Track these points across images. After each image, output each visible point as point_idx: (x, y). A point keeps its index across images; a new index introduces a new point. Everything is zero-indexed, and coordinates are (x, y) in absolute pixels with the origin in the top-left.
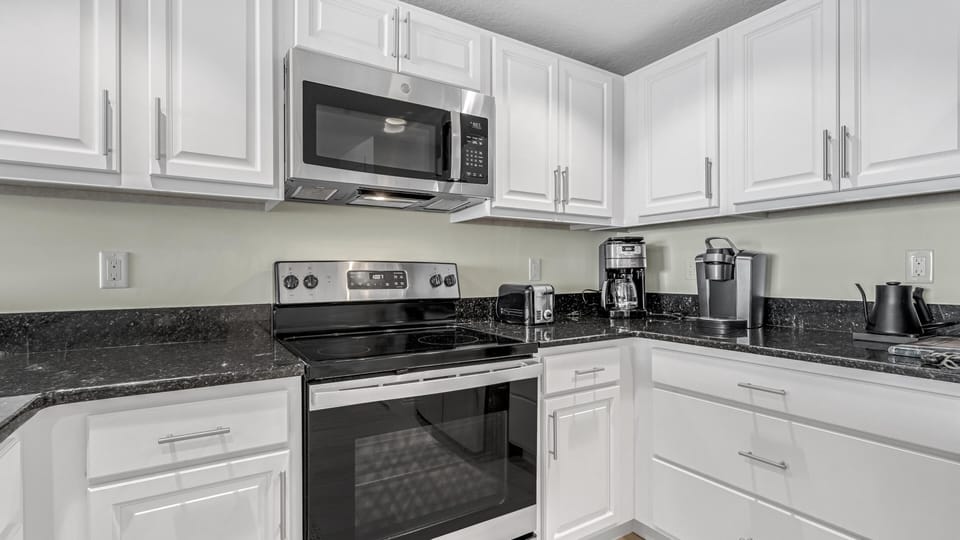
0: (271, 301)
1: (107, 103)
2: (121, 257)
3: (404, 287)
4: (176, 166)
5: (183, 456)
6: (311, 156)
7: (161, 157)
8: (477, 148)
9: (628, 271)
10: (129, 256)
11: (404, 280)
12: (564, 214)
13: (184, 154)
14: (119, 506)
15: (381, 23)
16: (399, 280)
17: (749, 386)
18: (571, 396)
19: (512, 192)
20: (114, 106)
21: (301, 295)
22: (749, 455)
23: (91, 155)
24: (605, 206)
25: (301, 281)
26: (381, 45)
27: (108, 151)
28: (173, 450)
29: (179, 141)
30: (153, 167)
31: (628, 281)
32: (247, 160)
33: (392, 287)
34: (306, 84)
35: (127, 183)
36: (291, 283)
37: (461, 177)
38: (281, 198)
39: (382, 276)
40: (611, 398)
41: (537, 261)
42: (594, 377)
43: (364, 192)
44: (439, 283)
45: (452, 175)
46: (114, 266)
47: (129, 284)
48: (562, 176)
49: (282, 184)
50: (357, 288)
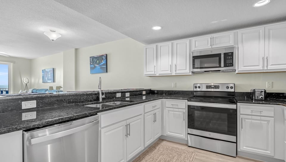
1: (170, 65)
3: (219, 88)
4: (178, 72)
6: (194, 68)
7: (176, 71)
8: (230, 59)
10: (176, 83)
11: (219, 87)
12: (267, 70)
13: (178, 70)
14: (169, 111)
15: (208, 40)
16: (218, 87)
19: (244, 66)
20: (171, 66)
21: (198, 89)
23: (169, 72)
25: (197, 87)
26: (208, 44)
27: (171, 71)
28: (173, 106)
29: (178, 68)
30: (175, 72)
32: (186, 69)
33: (216, 88)
34: (193, 57)
35: (173, 75)
36: (196, 87)
37: (225, 66)
38: (191, 74)
39: (214, 86)
40: (269, 121)
41: (271, 83)
42: (260, 113)
43: (205, 71)
44: (228, 88)
45: (222, 66)
46: (174, 84)
47: (176, 87)
48: (266, 60)
49: (191, 72)
50: (208, 88)
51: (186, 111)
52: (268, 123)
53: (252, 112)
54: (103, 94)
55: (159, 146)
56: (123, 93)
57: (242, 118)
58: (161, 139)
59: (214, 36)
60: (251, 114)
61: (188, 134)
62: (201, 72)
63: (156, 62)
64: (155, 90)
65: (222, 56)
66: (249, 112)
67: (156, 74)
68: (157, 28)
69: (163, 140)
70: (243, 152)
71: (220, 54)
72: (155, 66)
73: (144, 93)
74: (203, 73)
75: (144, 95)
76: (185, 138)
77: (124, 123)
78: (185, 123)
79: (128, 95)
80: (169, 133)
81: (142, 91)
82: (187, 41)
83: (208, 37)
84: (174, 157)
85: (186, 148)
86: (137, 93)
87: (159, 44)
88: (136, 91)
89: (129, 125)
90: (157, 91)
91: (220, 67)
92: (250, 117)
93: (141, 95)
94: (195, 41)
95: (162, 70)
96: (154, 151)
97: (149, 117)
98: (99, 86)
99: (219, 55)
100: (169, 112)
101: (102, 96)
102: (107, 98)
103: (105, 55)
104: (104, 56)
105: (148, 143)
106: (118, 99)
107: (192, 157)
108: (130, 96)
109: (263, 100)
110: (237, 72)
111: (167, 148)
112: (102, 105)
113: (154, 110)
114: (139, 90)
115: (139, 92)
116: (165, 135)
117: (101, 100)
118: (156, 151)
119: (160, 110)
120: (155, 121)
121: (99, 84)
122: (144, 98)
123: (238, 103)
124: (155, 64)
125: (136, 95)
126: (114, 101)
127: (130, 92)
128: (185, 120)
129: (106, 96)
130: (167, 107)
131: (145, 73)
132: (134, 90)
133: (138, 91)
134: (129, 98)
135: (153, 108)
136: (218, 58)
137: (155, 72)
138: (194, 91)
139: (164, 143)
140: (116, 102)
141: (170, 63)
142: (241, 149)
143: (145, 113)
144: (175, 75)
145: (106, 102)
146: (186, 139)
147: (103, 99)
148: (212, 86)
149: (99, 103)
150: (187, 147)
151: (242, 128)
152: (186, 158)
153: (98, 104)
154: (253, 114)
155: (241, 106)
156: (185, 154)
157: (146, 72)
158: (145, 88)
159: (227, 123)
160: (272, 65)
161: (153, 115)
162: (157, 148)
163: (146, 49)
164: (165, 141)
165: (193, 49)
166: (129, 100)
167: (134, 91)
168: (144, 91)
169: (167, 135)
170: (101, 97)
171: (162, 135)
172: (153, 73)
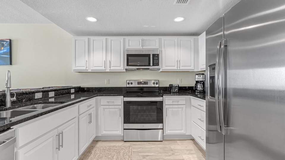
0: (126, 86)
1: (105, 61)
2: (108, 80)
4: (112, 68)
5: (110, 104)
6: (128, 65)
7: (110, 67)
8: (157, 59)
9: (201, 81)
10: (109, 80)
12: (180, 69)
14: (104, 108)
15: (140, 41)
16: (147, 83)
17: (200, 105)
18: (172, 106)
19: (166, 66)
21: (131, 86)
22: (200, 119)
23: (103, 68)
24: (192, 67)
26: (140, 45)
27: (105, 67)
28: (108, 103)
29: (112, 65)
30: (109, 69)
31: (201, 84)
32: (120, 66)
33: (145, 84)
34: (127, 55)
35: (107, 71)
36: (129, 84)
37: (153, 65)
38: (125, 71)
39: (143, 83)
40: (183, 108)
41: (180, 79)
42: (178, 103)
43: (137, 69)
44: (154, 84)
45: (151, 65)
46: (107, 81)
47: (109, 84)
48: (179, 62)
49: (125, 69)
50: (139, 84)
51: (122, 107)
52: (182, 110)
53: (173, 103)
54: (12, 95)
55: (95, 149)
56: (45, 92)
57: (167, 108)
58: (96, 141)
59: (145, 39)
60: (172, 104)
61: (124, 129)
62: (133, 70)
63: (88, 56)
64: (85, 88)
65: (151, 56)
66: (171, 102)
67: (88, 70)
68: (92, 19)
69: (97, 141)
70: (167, 135)
71: (150, 55)
72: (87, 61)
73: (73, 91)
74: (135, 70)
75: (73, 93)
76: (121, 134)
77: (55, 132)
78: (121, 119)
79: (52, 94)
80: (104, 132)
81: (70, 89)
82: (121, 38)
83: (140, 38)
84: (113, 157)
85: (122, 144)
86: (64, 91)
87: (92, 38)
88: (63, 89)
89: (62, 133)
90: (87, 88)
91: (149, 65)
92: (171, 106)
93: (70, 93)
94: (129, 40)
95: (94, 66)
96: (90, 157)
97: (84, 119)
98: (7, 84)
99: (148, 56)
100: (104, 110)
101: (12, 99)
102: (19, 101)
103: (9, 41)
104: (6, 42)
105: (83, 149)
106: (38, 101)
107: (130, 151)
108: (55, 95)
109: (177, 92)
110: (161, 70)
111: (104, 148)
112: (12, 112)
113: (89, 110)
114: (67, 88)
115: (66, 91)
116: (100, 135)
117: (9, 105)
118: (92, 156)
119: (94, 109)
120: (90, 122)
121: (7, 81)
122: (73, 96)
123: (163, 96)
124: (87, 59)
125: (62, 94)
126: (32, 104)
127: (54, 90)
128: (121, 116)
129: (17, 98)
130: (102, 105)
131: (74, 68)
132: (60, 88)
133: (65, 89)
134: (54, 99)
135: (88, 108)
136: (148, 58)
137: (87, 67)
138: (127, 87)
139: (99, 144)
140: (35, 106)
141: (104, 59)
142: (166, 133)
143: (79, 115)
144: (109, 71)
145: (18, 107)
146: (123, 135)
147: (13, 103)
148: (142, 83)
149: (6, 109)
150: (123, 142)
151: (167, 116)
152: (125, 154)
153: (5, 112)
154: (174, 104)
155: (166, 98)
156: (124, 150)
157: (76, 67)
158: (74, 86)
159: (155, 113)
160: (182, 66)
161: (88, 115)
162: (93, 152)
163: (76, 40)
164: (100, 142)
165: (127, 47)
166: (54, 101)
167: (60, 90)
168: (73, 88)
169: (102, 135)
170: (9, 99)
171: (96, 136)
172: (84, 68)
